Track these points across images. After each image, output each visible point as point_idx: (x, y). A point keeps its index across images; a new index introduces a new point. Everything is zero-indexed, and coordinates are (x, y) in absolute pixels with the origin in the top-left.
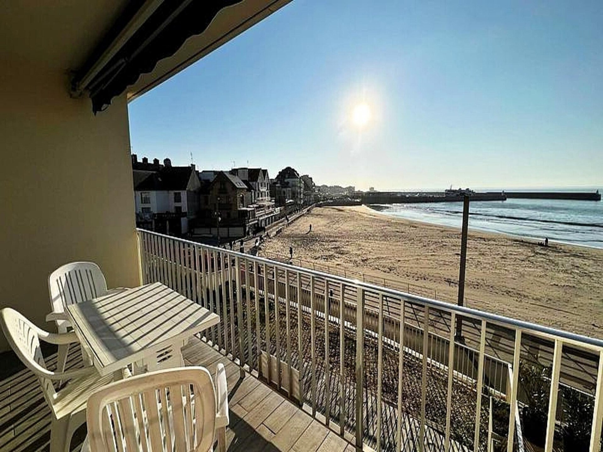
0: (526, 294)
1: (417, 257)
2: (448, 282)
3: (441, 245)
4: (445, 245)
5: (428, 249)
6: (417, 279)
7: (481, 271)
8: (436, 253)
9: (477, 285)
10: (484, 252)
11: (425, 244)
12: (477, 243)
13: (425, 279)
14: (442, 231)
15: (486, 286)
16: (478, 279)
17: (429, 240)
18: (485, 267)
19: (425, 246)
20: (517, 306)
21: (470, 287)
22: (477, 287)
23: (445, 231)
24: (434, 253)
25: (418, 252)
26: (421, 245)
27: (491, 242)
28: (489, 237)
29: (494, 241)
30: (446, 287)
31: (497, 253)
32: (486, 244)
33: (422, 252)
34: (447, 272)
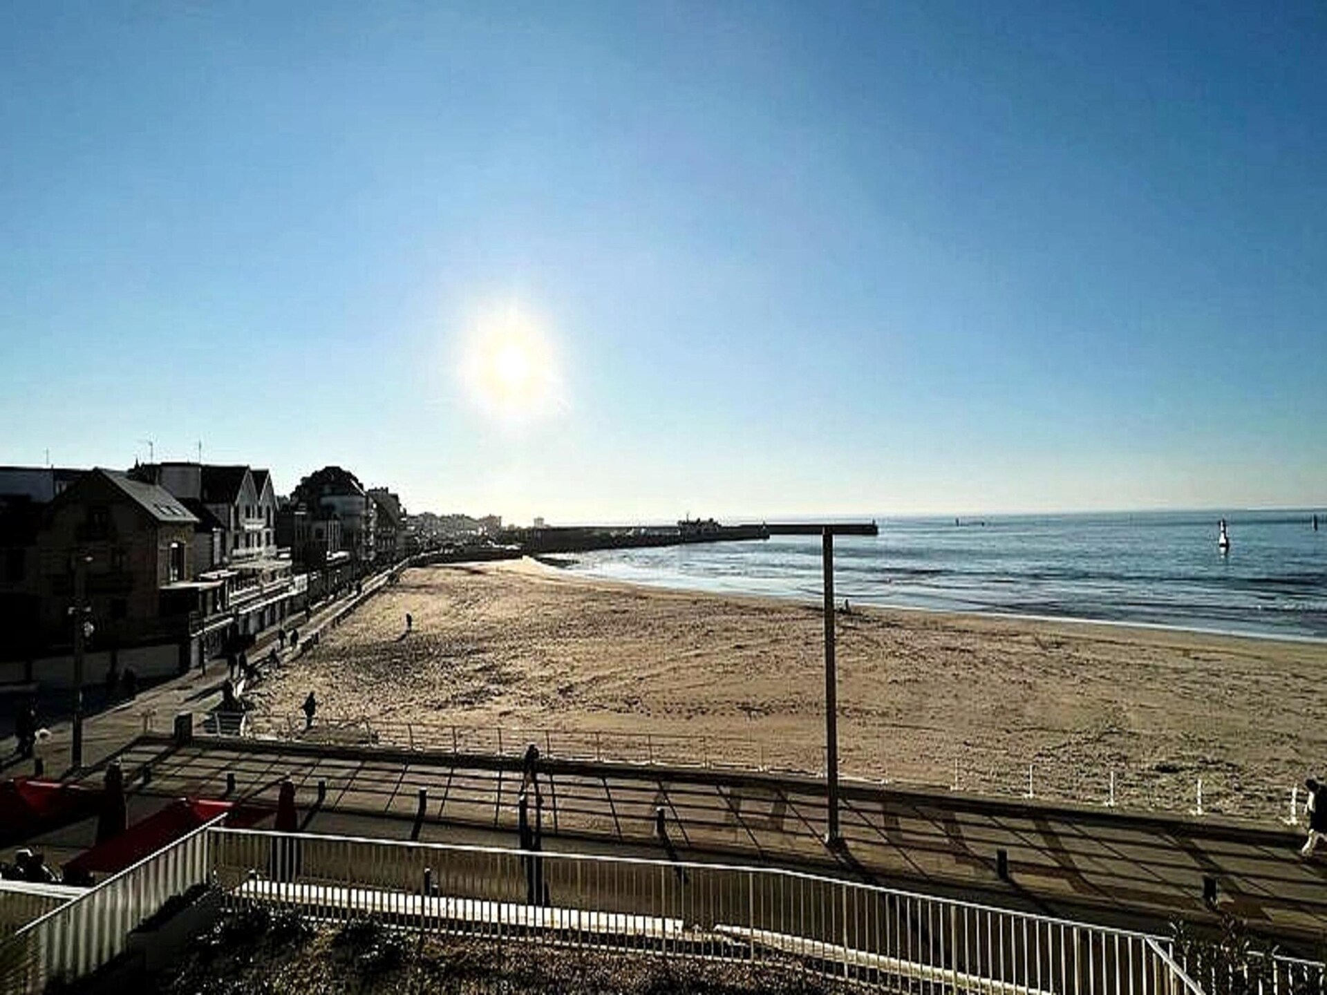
0: (867, 708)
1: (672, 665)
2: (745, 709)
3: (704, 631)
4: (712, 631)
5: (685, 643)
6: (687, 715)
7: (788, 676)
8: (701, 651)
10: (777, 636)
11: (675, 634)
12: (758, 619)
13: (703, 713)
14: (695, 603)
15: (807, 705)
16: (791, 694)
17: (679, 623)
18: (792, 667)
19: (676, 637)
20: (863, 734)
21: (783, 714)
22: (794, 710)
23: (699, 601)
24: (698, 652)
25: (669, 653)
26: (668, 636)
27: (778, 616)
28: (771, 606)
29: (780, 612)
30: (742, 722)
31: (795, 634)
32: (771, 621)
33: (676, 651)
34: (739, 689)
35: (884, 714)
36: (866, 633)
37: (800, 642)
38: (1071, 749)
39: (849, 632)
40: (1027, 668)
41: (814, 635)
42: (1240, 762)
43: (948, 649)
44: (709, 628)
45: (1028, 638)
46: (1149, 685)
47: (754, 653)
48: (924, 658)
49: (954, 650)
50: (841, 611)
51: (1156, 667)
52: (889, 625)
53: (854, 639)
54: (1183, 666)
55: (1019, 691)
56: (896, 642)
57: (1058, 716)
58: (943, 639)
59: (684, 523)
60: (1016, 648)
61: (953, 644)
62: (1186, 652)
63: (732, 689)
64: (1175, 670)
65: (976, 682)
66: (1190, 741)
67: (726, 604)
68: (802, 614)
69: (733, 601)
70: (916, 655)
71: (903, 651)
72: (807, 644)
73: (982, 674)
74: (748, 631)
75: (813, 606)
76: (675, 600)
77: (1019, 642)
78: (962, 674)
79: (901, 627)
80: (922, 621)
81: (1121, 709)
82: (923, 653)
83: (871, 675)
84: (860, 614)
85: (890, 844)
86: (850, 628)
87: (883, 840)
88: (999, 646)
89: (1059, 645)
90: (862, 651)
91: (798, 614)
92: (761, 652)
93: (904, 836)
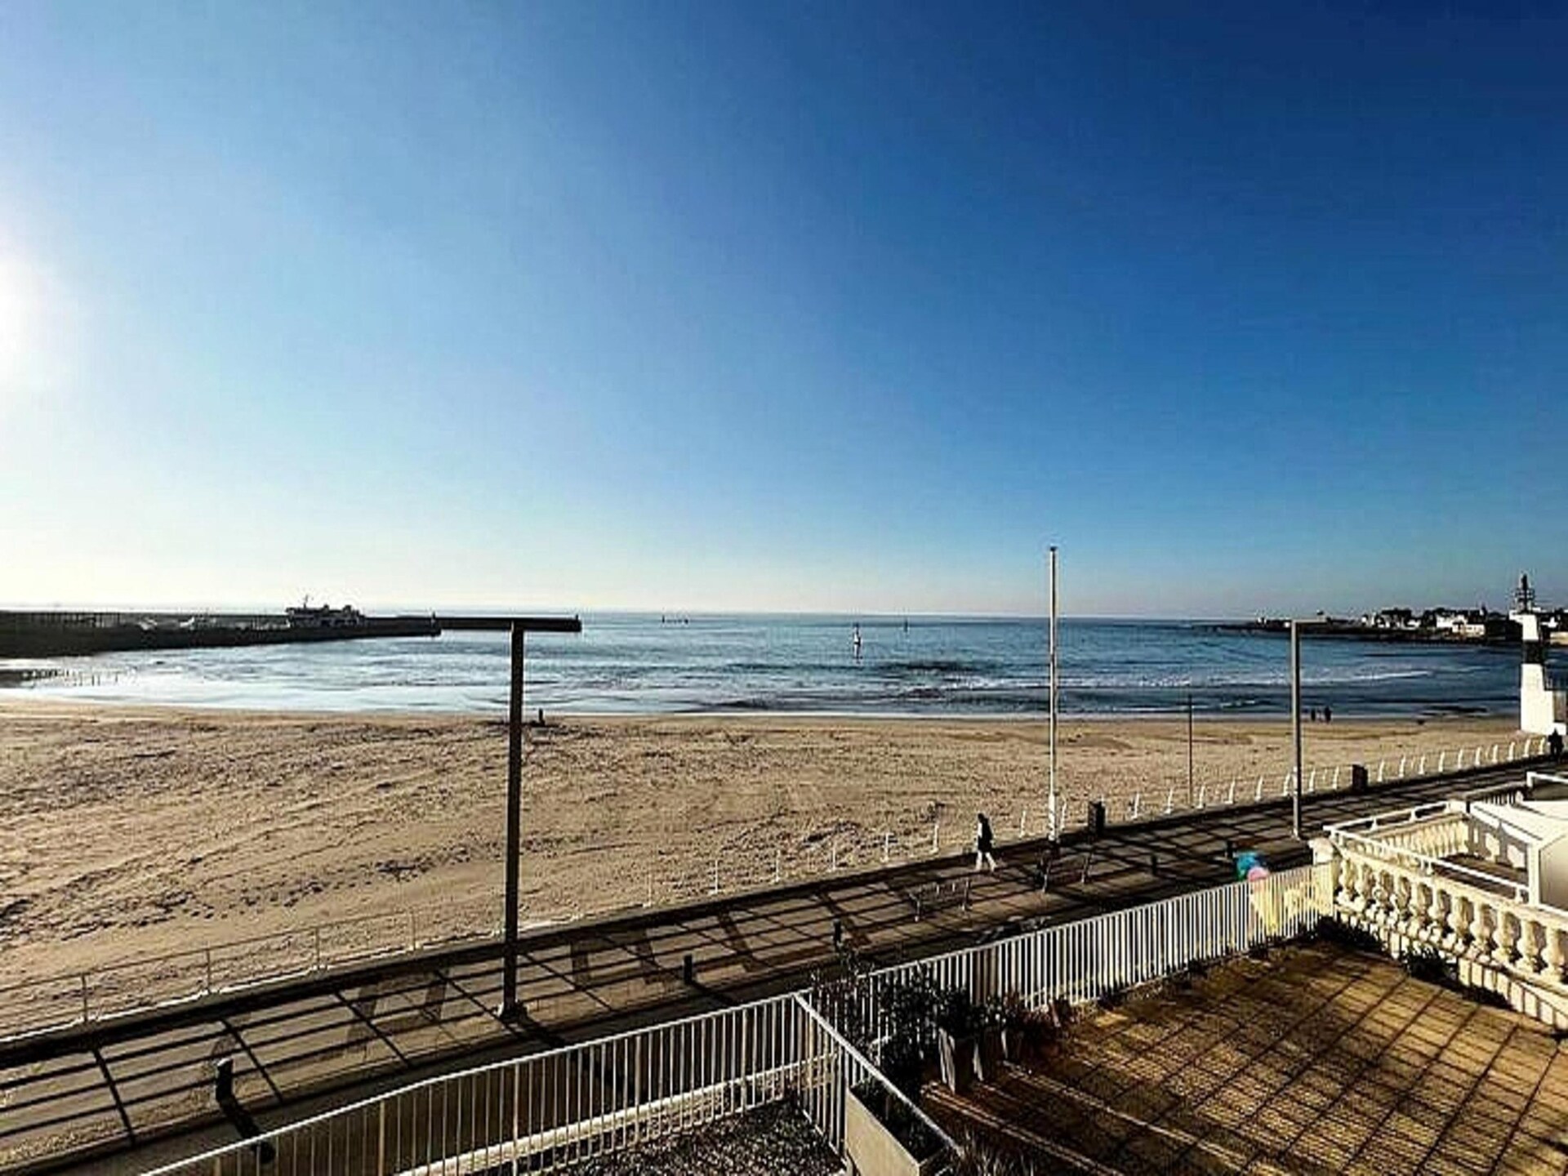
0: (559, 836)
1: (264, 828)
2: (390, 871)
3: (326, 769)
4: (340, 768)
5: (291, 792)
6: (289, 900)
7: (458, 815)
8: (319, 801)
9: (464, 852)
10: (445, 763)
11: (272, 781)
12: (417, 744)
13: (317, 890)
14: (312, 730)
15: (482, 847)
16: (461, 837)
17: (281, 762)
18: (462, 803)
19: (275, 785)
20: (553, 868)
21: (448, 865)
22: (464, 858)
23: (319, 726)
24: (314, 802)
25: (258, 810)
26: (258, 784)
27: (446, 737)
28: (437, 725)
29: (451, 731)
30: (389, 889)
31: (471, 759)
32: (438, 744)
33: (271, 807)
34: (379, 845)
35: (578, 839)
36: (561, 748)
37: (477, 768)
38: (748, 836)
39: (541, 748)
40: (717, 765)
41: (497, 756)
42: (859, 820)
43: (647, 755)
44: (336, 764)
45: (721, 735)
46: (807, 766)
47: (411, 790)
48: (623, 767)
49: (654, 755)
50: (533, 724)
51: (812, 749)
52: (588, 735)
53: (548, 755)
54: (828, 746)
55: (710, 789)
56: (595, 754)
57: (743, 809)
58: (646, 744)
59: (298, 611)
60: (710, 746)
61: (655, 748)
62: (831, 734)
63: (369, 847)
64: (824, 751)
65: (673, 786)
66: (833, 809)
67: (368, 728)
68: (482, 731)
69: (379, 722)
70: (617, 766)
71: (602, 763)
72: (485, 769)
73: (679, 777)
74: (402, 761)
75: (498, 720)
76: (276, 728)
77: (712, 741)
78: (661, 780)
79: (600, 736)
80: (623, 727)
81: (787, 792)
82: (624, 763)
83: (562, 797)
84: (556, 726)
85: (578, 989)
86: (543, 743)
87: (571, 988)
88: (695, 746)
89: (744, 739)
90: (554, 769)
91: (475, 731)
92: (420, 788)
93: (593, 974)
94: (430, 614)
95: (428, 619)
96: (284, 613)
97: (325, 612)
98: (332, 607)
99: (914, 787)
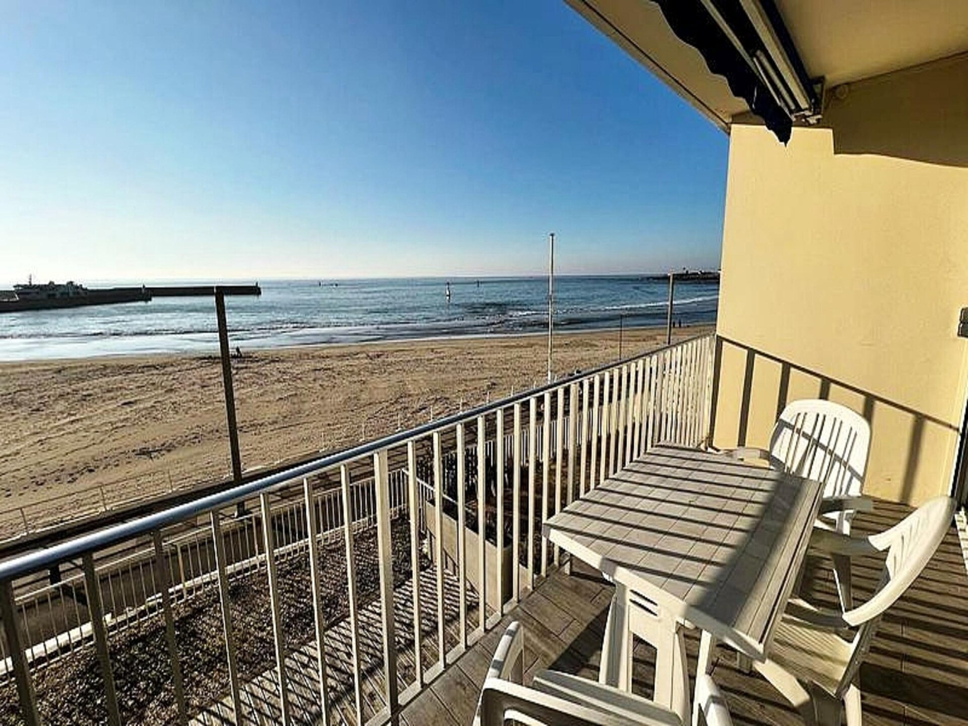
0: (260, 422)
1: (36, 439)
2: (144, 454)
3: (78, 396)
4: (89, 395)
5: (52, 413)
6: (70, 479)
7: (187, 416)
8: (78, 417)
9: (196, 438)
10: (171, 386)
11: (34, 407)
12: (148, 376)
13: (91, 471)
14: (60, 371)
15: (209, 433)
16: (192, 429)
17: (38, 395)
18: (190, 408)
19: (38, 410)
20: (259, 440)
21: (186, 446)
22: (197, 440)
23: (64, 369)
24: (73, 418)
25: (27, 428)
26: (22, 412)
27: (170, 369)
28: (160, 362)
29: (172, 365)
30: (145, 464)
31: (191, 381)
32: (163, 374)
33: (38, 424)
34: (136, 438)
35: (275, 422)
36: (256, 370)
37: (196, 387)
38: (383, 411)
39: (242, 371)
40: (362, 373)
41: (210, 379)
42: (447, 396)
43: (316, 370)
44: (85, 393)
45: (364, 355)
46: (417, 369)
47: (148, 405)
48: (300, 379)
49: (320, 370)
50: (234, 357)
51: (421, 360)
52: (273, 361)
53: (246, 375)
54: (431, 357)
55: (357, 387)
56: (280, 372)
57: (378, 395)
58: (312, 364)
59: (25, 287)
60: (357, 362)
61: (319, 366)
62: (432, 350)
63: (126, 441)
64: (428, 360)
65: (334, 387)
66: (432, 392)
67: (105, 367)
68: (196, 364)
69: (114, 363)
70: (296, 378)
71: (285, 377)
72: (203, 387)
73: (337, 381)
74: (139, 387)
75: (207, 356)
76: (27, 373)
77: (358, 359)
78: (326, 384)
79: (283, 361)
80: (298, 355)
81: (405, 384)
82: (299, 376)
83: (261, 399)
84: (251, 357)
85: (283, 498)
86: (242, 368)
87: (278, 498)
88: (347, 362)
89: (378, 356)
90: (253, 383)
91: (191, 364)
92: (155, 402)
93: (291, 490)
94: (141, 286)
95: (140, 289)
96: (13, 289)
97: (52, 286)
98: (56, 283)
99: (481, 376)
